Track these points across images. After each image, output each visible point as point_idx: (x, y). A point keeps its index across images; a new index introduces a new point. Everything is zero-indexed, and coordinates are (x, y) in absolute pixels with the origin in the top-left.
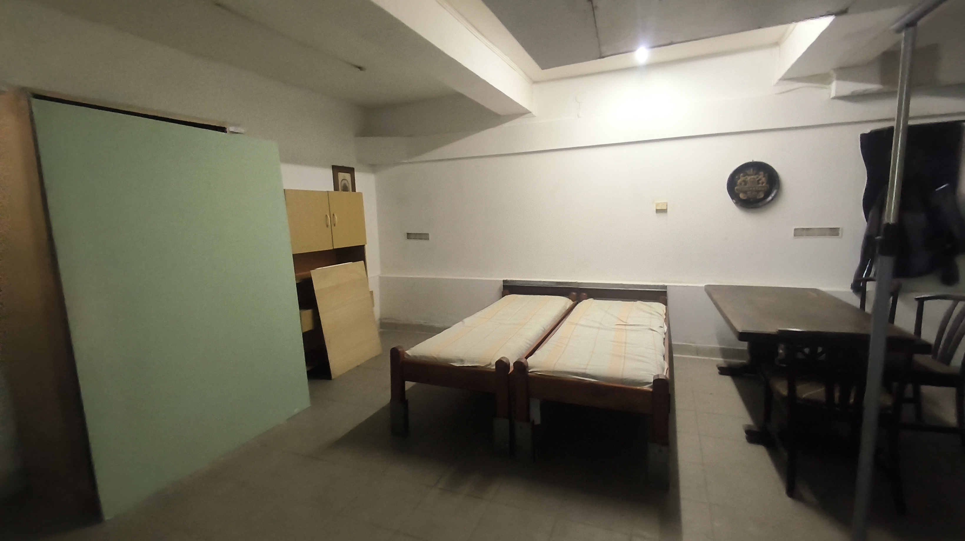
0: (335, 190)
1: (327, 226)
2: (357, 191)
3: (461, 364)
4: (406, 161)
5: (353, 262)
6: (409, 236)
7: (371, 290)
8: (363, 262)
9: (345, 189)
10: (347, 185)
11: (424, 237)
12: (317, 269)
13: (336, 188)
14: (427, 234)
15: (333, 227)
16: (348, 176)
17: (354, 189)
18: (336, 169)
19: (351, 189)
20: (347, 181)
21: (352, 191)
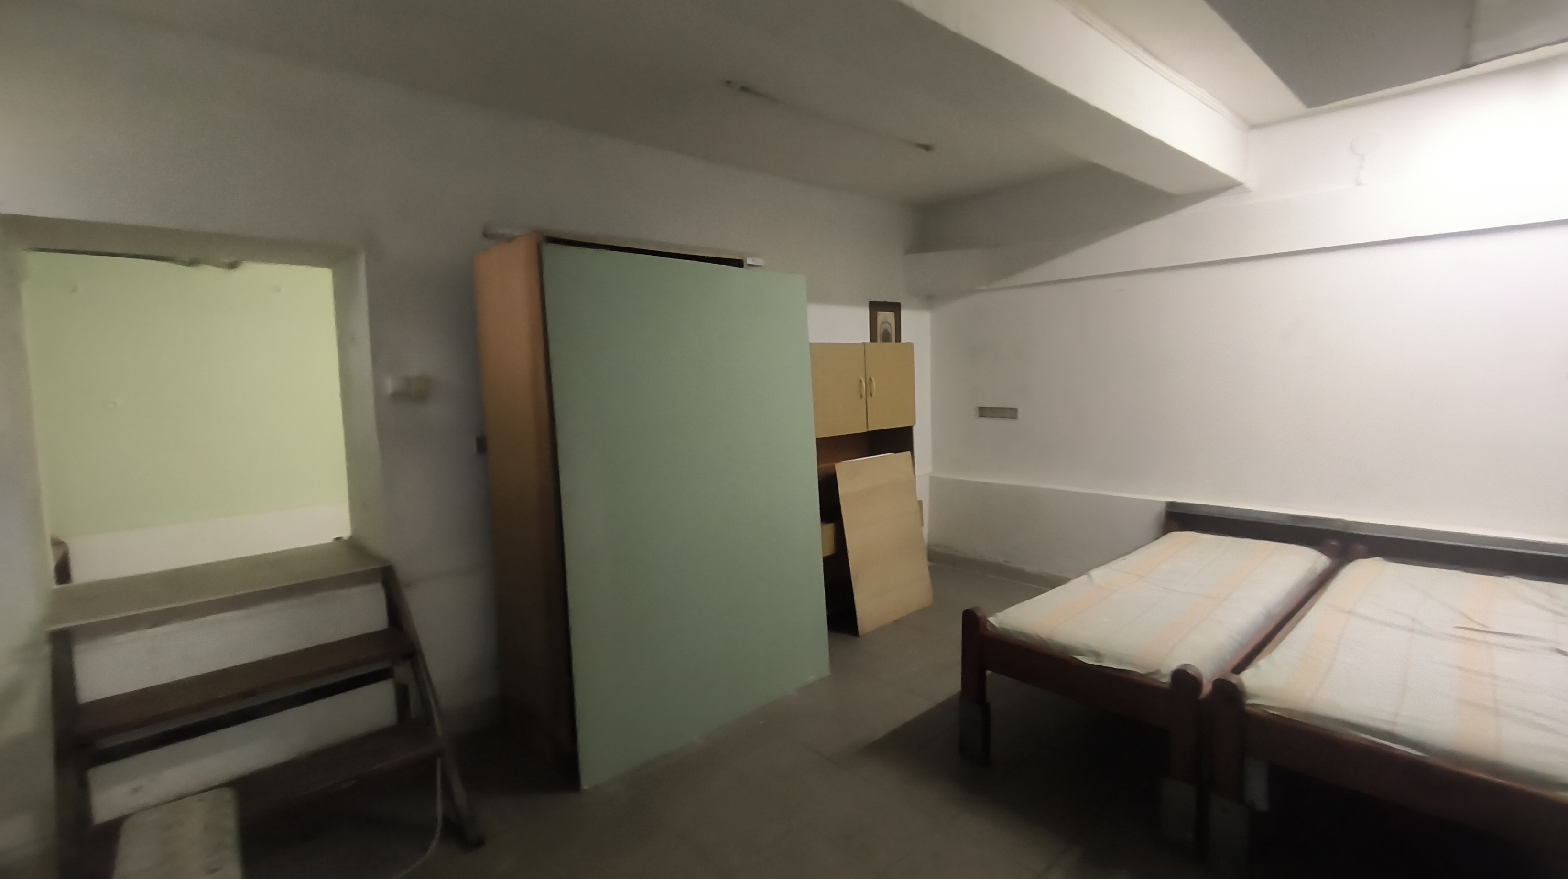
0: (871, 340)
1: (861, 396)
2: (903, 340)
3: (1095, 662)
4: (984, 288)
5: (895, 453)
6: (983, 412)
7: (919, 499)
8: (909, 453)
9: (886, 338)
10: (890, 331)
11: (1010, 414)
12: (845, 461)
13: (873, 338)
14: (1015, 410)
15: (869, 397)
16: (890, 316)
17: (898, 339)
18: (875, 307)
19: (894, 338)
20: (890, 325)
21: (896, 341)
